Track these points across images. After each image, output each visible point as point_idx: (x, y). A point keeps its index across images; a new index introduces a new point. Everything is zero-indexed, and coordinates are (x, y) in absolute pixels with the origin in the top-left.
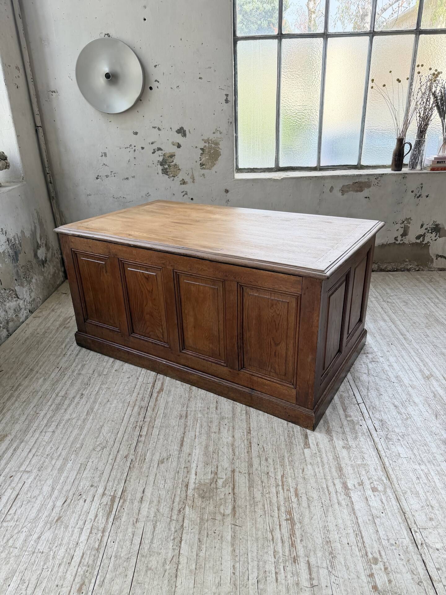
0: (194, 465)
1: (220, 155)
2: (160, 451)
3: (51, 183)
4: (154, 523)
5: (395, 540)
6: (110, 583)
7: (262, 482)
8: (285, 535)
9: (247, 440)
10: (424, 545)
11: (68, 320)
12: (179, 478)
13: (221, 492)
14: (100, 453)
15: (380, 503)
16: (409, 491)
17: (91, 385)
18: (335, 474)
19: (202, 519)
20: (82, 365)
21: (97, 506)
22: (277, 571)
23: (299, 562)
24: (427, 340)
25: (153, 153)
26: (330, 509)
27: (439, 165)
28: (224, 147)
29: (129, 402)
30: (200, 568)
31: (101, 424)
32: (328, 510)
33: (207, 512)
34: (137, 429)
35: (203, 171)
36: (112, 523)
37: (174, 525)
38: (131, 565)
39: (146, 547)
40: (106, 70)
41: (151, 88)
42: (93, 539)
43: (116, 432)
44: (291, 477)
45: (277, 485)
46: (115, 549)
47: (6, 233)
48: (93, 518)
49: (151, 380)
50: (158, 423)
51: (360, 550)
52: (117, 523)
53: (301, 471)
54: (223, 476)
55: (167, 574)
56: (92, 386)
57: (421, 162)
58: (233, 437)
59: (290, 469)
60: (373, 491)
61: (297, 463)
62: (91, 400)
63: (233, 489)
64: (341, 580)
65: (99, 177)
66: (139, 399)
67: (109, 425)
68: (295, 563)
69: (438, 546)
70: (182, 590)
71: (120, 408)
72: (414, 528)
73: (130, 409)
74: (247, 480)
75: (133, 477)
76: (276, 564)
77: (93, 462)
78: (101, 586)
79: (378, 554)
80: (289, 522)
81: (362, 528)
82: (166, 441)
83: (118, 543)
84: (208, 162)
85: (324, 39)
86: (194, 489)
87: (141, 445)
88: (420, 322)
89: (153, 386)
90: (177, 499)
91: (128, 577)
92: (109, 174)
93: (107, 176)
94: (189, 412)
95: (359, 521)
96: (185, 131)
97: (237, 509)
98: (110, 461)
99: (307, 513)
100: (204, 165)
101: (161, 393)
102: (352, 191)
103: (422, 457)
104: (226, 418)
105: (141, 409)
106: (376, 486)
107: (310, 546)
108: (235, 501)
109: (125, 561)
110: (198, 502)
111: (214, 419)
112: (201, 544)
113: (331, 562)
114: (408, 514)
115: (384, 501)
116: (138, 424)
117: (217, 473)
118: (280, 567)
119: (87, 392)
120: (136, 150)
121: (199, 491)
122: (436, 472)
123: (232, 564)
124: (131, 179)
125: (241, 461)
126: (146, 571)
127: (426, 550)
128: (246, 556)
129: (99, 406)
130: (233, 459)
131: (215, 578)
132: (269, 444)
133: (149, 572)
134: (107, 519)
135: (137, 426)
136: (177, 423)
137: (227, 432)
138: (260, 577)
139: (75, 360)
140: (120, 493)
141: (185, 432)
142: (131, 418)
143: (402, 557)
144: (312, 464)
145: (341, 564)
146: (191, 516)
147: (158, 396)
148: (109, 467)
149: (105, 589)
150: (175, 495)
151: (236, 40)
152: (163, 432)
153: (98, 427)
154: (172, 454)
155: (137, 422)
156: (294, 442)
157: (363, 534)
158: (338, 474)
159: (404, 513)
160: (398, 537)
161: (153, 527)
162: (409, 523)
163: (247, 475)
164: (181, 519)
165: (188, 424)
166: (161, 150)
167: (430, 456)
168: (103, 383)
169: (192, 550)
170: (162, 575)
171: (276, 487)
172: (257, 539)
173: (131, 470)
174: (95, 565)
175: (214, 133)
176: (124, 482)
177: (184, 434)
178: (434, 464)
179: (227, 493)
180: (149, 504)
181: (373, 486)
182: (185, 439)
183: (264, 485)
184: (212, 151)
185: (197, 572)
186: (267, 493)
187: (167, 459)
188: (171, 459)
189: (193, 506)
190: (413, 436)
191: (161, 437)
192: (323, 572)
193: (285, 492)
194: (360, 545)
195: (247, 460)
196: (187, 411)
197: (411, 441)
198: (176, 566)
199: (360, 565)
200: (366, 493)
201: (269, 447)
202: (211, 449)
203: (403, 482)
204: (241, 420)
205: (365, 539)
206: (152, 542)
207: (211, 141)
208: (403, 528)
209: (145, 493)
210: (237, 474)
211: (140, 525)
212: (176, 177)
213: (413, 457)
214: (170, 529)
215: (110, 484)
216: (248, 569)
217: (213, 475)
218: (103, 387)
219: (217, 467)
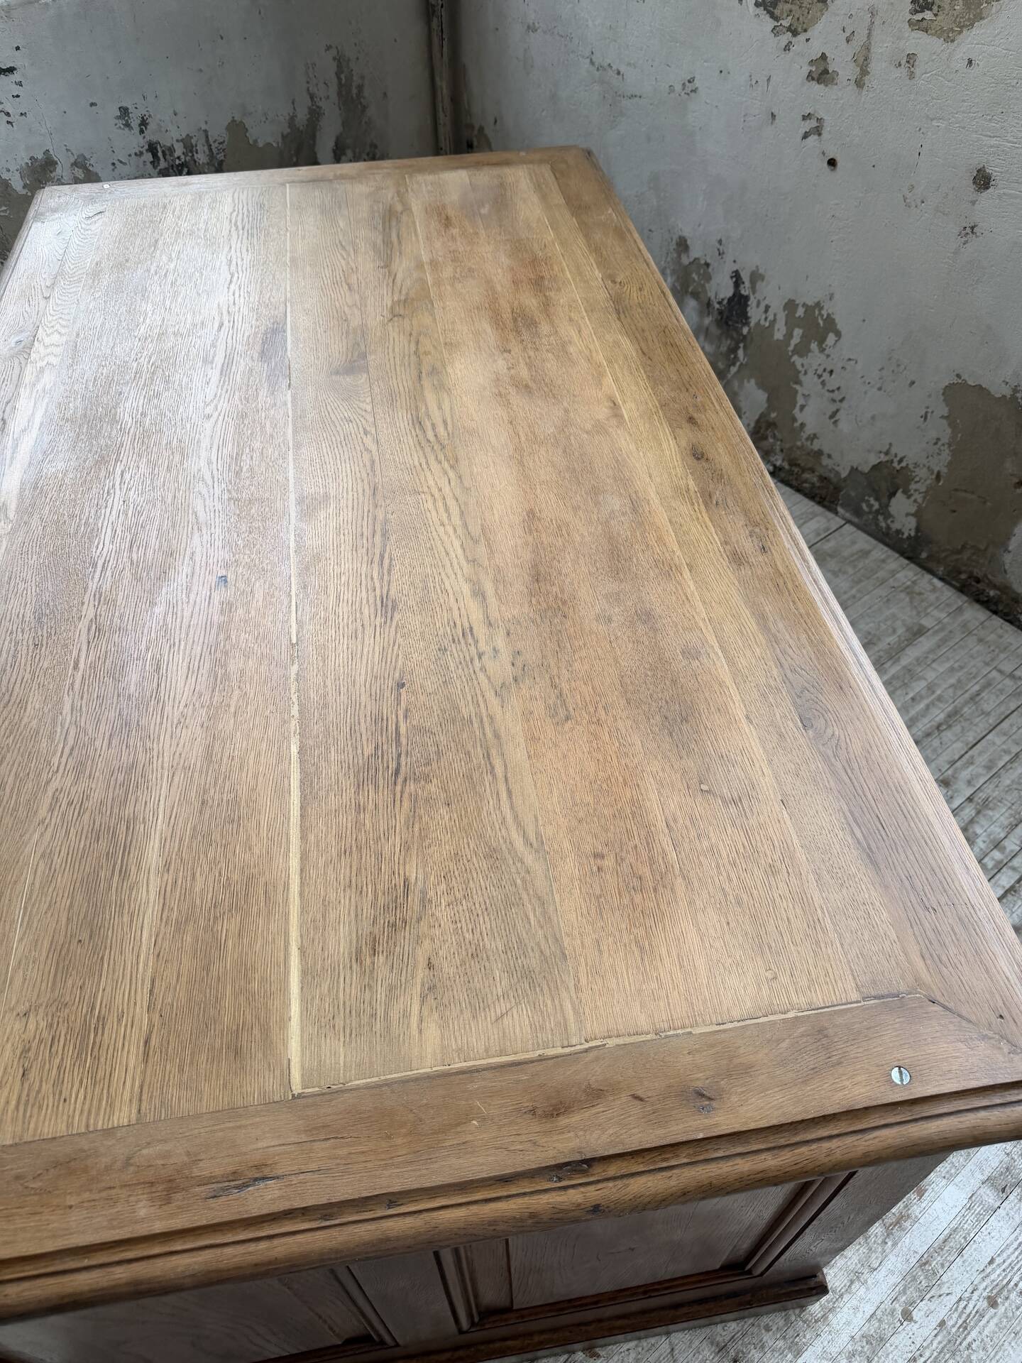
35: (915, 41)
47: (144, 123)
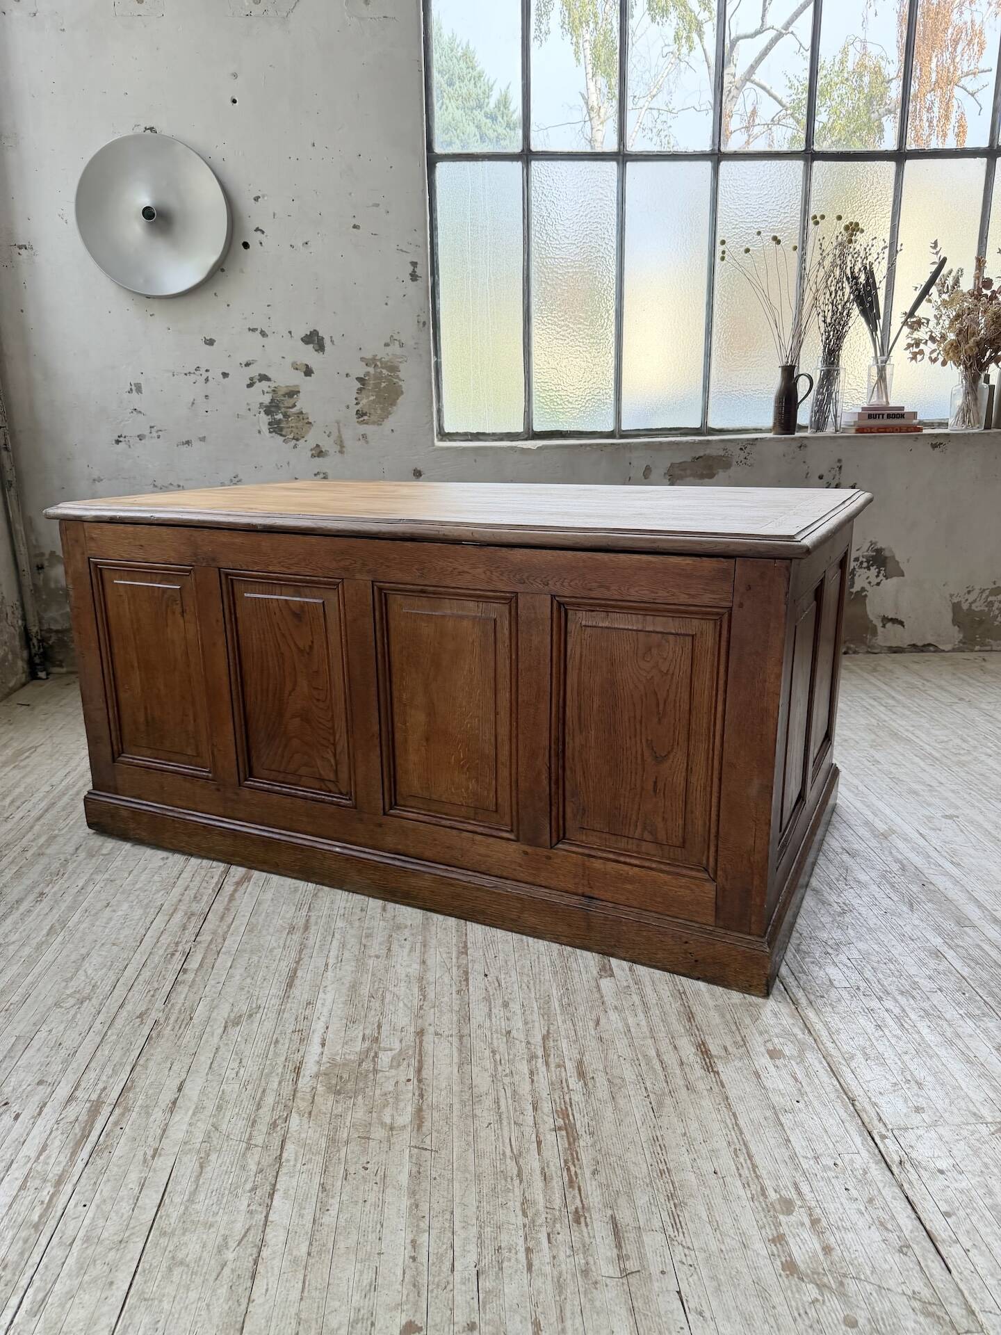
0: (319, 1027)
1: (402, 393)
2: (231, 1001)
3: (6, 449)
4: (202, 1155)
5: (832, 1158)
6: (62, 1305)
7: (494, 1052)
8: (551, 1164)
9: (459, 967)
10: (908, 1165)
11: (27, 754)
12: (276, 1054)
13: (388, 1078)
14: (72, 1012)
15: (791, 1081)
16: (859, 1055)
17: (66, 876)
18: (678, 1028)
19: (332, 1141)
20: (49, 838)
21: (48, 1127)
22: (531, 1245)
23: (588, 1220)
24: (876, 769)
25: (250, 386)
26: (668, 1101)
27: (873, 422)
28: (410, 378)
29: (162, 905)
30: (320, 1253)
31: (83, 951)
32: (661, 1104)
33: (348, 1124)
34: (175, 957)
35: (364, 429)
36: (85, 1161)
37: (256, 1157)
38: (129, 1257)
39: (173, 1212)
40: (145, 200)
41: (246, 245)
42: (27, 1202)
43: (122, 967)
44: (569, 1038)
45: (533, 1057)
46: (87, 1222)
48: (33, 1155)
50: (231, 943)
51: (746, 1185)
52: (99, 1162)
53: (591, 1024)
54: (392, 1043)
55: (227, 1271)
56: (69, 878)
57: (835, 416)
58: (424, 962)
59: (564, 1022)
60: (771, 1058)
61: (581, 1010)
62: (63, 906)
63: (419, 1071)
64: (701, 1256)
65: (121, 439)
66: (186, 898)
67: (103, 953)
68: (578, 1222)
69: (943, 1164)
70: (267, 1307)
71: (136, 918)
72: (878, 1129)
73: (161, 918)
74: (455, 1049)
75: (154, 1058)
76: (529, 1230)
77: (50, 1031)
78: (34, 1313)
79: (793, 1191)
80: (564, 1133)
81: (748, 1137)
82: (249, 980)
83: (98, 1206)
84: (375, 409)
85: (618, 164)
86: (317, 1076)
87: (183, 990)
88: (857, 738)
90: (270, 1100)
91: (114, 1287)
92: (146, 432)
93: (141, 437)
94: (313, 920)
95: (741, 1122)
96: (323, 338)
97: (426, 1114)
98: (97, 1026)
99: (608, 1113)
100: (365, 414)
101: (246, 884)
102: (692, 475)
103: (885, 983)
104: (406, 927)
105: (189, 918)
106: (779, 1047)
107: (617, 1185)
108: (421, 1096)
109: (112, 1249)
110: (326, 1103)
111: (376, 930)
112: (327, 1196)
113: (672, 1215)
114: (862, 1102)
115: (800, 1076)
116: (180, 949)
117: (377, 1038)
118: (540, 1235)
119: (55, 889)
120: (209, 378)
121: (330, 1079)
122: (922, 1013)
123: (410, 1237)
124: (196, 444)
125: (441, 1011)
126: (170, 1269)
127: (913, 1176)
128: (447, 1216)
129: (83, 916)
130: (421, 1008)
131: (361, 1272)
132: (513, 973)
133: (177, 1271)
134: (74, 1153)
135: (177, 950)
136: (282, 942)
137: (409, 955)
138: (485, 1262)
139: (31, 828)
140: (115, 1095)
141: (300, 959)
142: (164, 937)
143: (854, 1192)
144: (620, 1007)
145: (700, 1218)
146: (303, 1135)
147: (235, 891)
148: (93, 1038)
149: (46, 1320)
150: (264, 1091)
151: (433, 160)
152: (242, 962)
153: (73, 957)
154: (262, 1006)
155: (177, 944)
156: (574, 965)
157: (753, 1149)
158: (685, 1027)
159: (852, 1101)
160: (841, 1149)
161: (197, 1164)
162: (866, 1120)
163: (455, 1040)
164: (277, 1143)
165: (310, 942)
166: (268, 379)
167: (903, 981)
168: (97, 871)
169: (303, 1212)
170: (214, 1275)
171: (529, 1061)
172: (478, 1177)
173: (152, 1042)
174: (23, 1263)
175: (387, 345)
176: (129, 1069)
177: (298, 963)
178: (913, 997)
179: (403, 1079)
180: (194, 1114)
181: (771, 1048)
182: (299, 973)
183: (498, 1057)
184: (383, 385)
185: (311, 1261)
186: (506, 1075)
187: (250, 1016)
188: (259, 1015)
189: (310, 1113)
190: (861, 945)
191: (238, 973)
192: (653, 1241)
193: (553, 1069)
194: (745, 1172)
195: (456, 1008)
196: (308, 917)
197: (856, 955)
198: (255, 1250)
199: (749, 1218)
200: (756, 1063)
201: (514, 979)
202: (365, 990)
203: (843, 1036)
204: (445, 929)
205: (757, 1159)
206: (191, 1200)
207: (381, 363)
208: (851, 1132)
209: (186, 1090)
210: (428, 1038)
211: (163, 1163)
212: (302, 441)
213: (863, 985)
214: (243, 1168)
215: (91, 1075)
216: (452, 1247)
217: (367, 1044)
218: (98, 877)
219: (379, 1027)
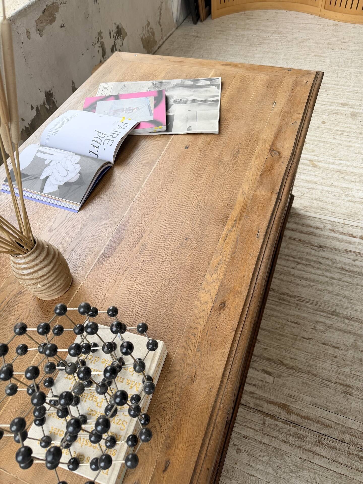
29: (301, 458)
49: (257, 418)
66: (298, 443)
71: (312, 475)
73: (317, 460)
89: (273, 417)
101: (291, 408)
105: (323, 444)
116: (356, 453)
135: (358, 455)
136: (359, 400)
142: (340, 460)
155: (349, 453)
196: (336, 383)
